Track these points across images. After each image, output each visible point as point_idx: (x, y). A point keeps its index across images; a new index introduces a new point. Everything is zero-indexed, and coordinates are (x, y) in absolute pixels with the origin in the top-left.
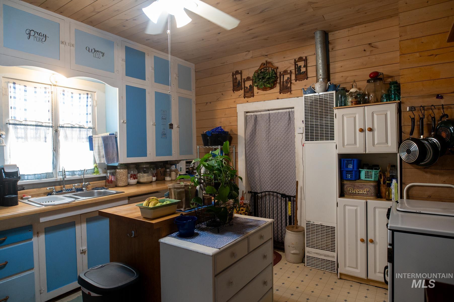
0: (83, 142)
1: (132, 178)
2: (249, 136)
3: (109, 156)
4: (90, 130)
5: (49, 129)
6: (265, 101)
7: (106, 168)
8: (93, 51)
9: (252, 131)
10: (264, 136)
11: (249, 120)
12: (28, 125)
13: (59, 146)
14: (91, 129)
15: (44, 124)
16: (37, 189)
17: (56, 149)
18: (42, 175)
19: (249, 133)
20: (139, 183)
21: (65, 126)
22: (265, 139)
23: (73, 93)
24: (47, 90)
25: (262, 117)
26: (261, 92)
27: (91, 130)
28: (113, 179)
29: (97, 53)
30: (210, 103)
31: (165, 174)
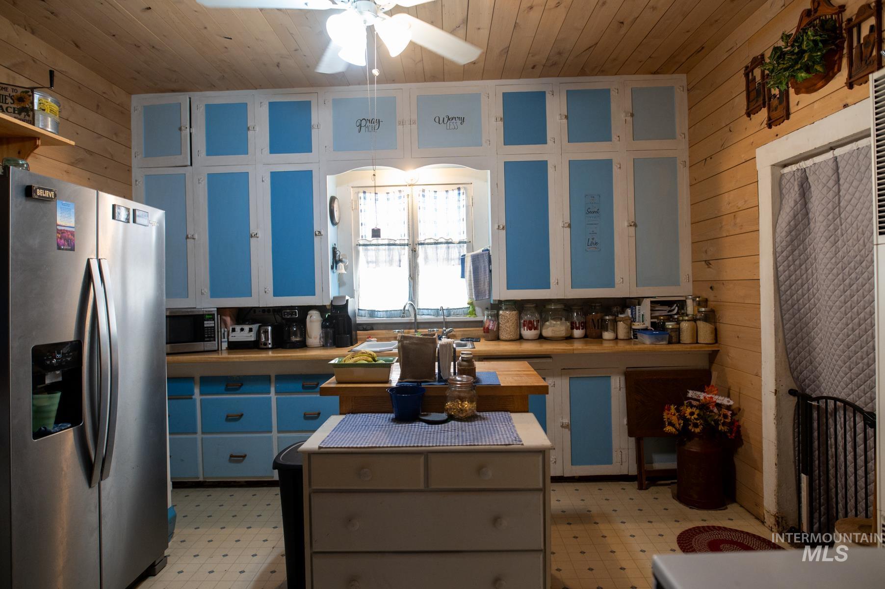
0: (454, 265)
1: (526, 328)
2: (784, 234)
3: (479, 288)
4: (463, 246)
5: (404, 249)
6: (813, 123)
7: (489, 306)
8: (446, 120)
9: (795, 217)
10: (822, 229)
11: (787, 186)
12: (379, 245)
13: (417, 272)
14: (466, 243)
15: (398, 242)
16: (387, 331)
17: (413, 277)
18: (393, 312)
19: (784, 225)
20: (541, 338)
21: (427, 241)
22: (823, 239)
23: (436, 192)
24: (402, 194)
25: (817, 172)
26: (806, 98)
27: (465, 245)
28: (490, 327)
29: (452, 121)
30: (711, 158)
31: (603, 326)
